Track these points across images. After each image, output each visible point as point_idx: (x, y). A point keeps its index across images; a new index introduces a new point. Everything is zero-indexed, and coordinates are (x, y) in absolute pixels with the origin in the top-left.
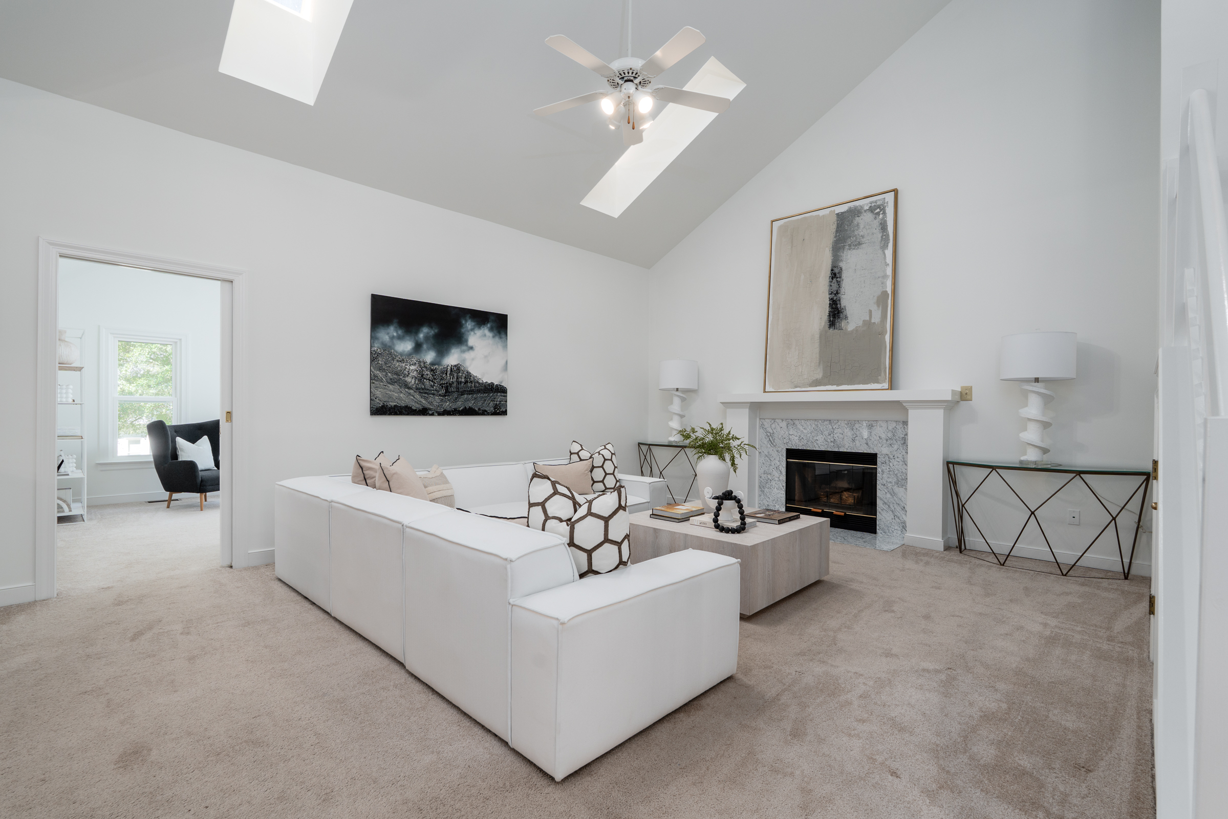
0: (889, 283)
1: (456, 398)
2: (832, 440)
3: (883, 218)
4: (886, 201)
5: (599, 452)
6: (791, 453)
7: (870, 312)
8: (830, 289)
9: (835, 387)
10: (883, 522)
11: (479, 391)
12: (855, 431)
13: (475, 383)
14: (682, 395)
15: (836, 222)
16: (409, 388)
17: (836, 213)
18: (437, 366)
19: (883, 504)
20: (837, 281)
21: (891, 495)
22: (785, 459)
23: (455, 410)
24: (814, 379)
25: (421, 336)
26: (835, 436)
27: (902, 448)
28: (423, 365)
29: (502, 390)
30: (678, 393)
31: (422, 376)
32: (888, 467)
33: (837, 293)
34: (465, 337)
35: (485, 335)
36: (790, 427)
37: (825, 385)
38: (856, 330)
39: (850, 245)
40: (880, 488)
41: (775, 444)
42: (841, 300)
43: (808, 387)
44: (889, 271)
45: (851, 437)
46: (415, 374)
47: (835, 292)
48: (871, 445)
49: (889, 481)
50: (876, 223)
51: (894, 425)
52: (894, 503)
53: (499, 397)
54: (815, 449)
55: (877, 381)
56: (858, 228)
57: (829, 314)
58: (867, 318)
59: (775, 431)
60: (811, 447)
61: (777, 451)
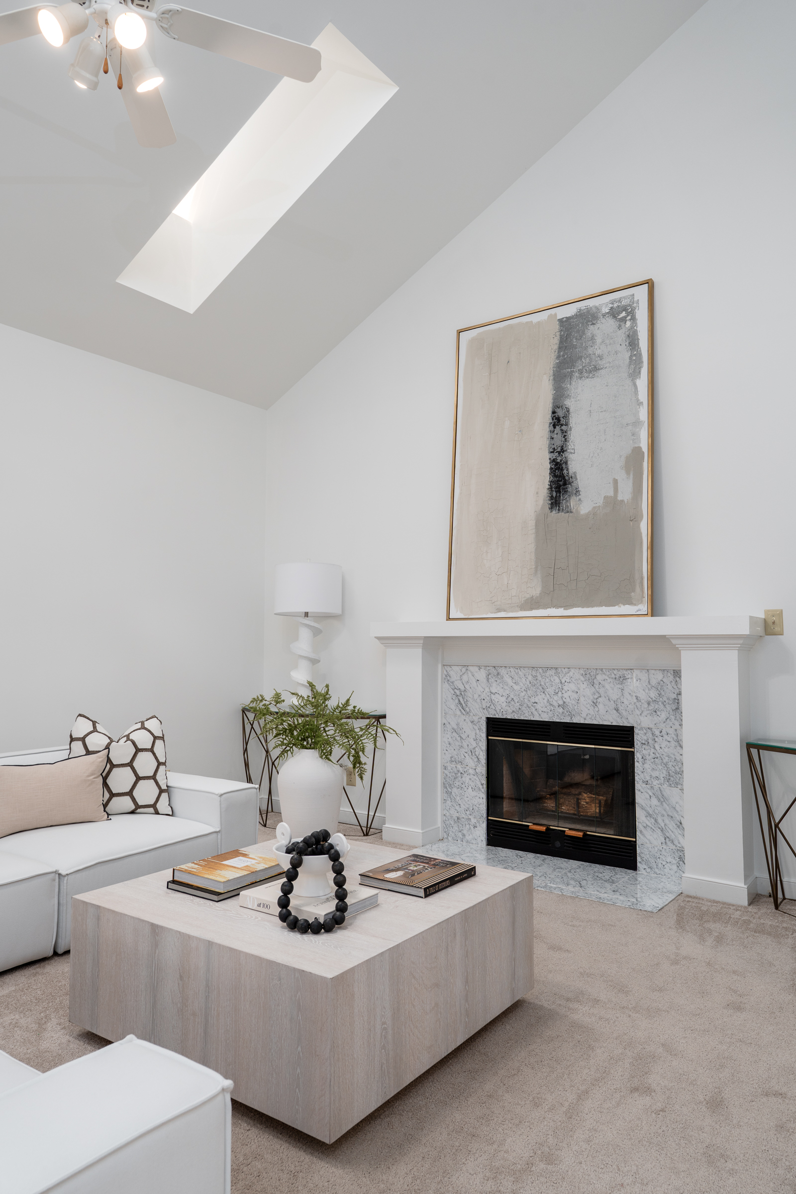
0: (644, 435)
2: (561, 702)
3: (632, 327)
4: (636, 299)
5: (128, 736)
6: (495, 726)
7: (616, 482)
8: (551, 444)
9: (561, 612)
10: (648, 848)
12: (597, 687)
14: (316, 625)
15: (558, 334)
17: (558, 318)
19: (646, 817)
20: (562, 430)
21: (659, 800)
22: (484, 735)
24: (528, 596)
26: (566, 695)
27: (673, 717)
30: (307, 621)
32: (653, 750)
33: (563, 450)
36: (493, 680)
37: (545, 607)
38: (594, 512)
39: (581, 371)
40: (640, 788)
41: (467, 709)
42: (569, 462)
43: (517, 611)
44: (643, 414)
45: (592, 698)
47: (559, 450)
48: (624, 712)
49: (654, 775)
50: (621, 335)
51: (660, 676)
52: (663, 816)
54: (532, 719)
55: (629, 602)
56: (593, 343)
57: (550, 485)
58: (611, 494)
59: (467, 687)
60: (526, 715)
61: (472, 722)
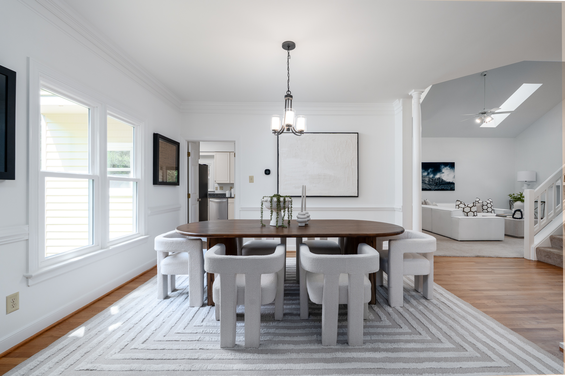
1: (439, 186)
5: (486, 201)
11: (446, 184)
13: (444, 182)
14: (528, 183)
16: (426, 184)
18: (433, 178)
23: (439, 189)
25: (429, 171)
28: (429, 178)
29: (453, 184)
30: (526, 183)
31: (430, 181)
34: (441, 170)
35: (447, 169)
46: (428, 180)
53: (452, 186)
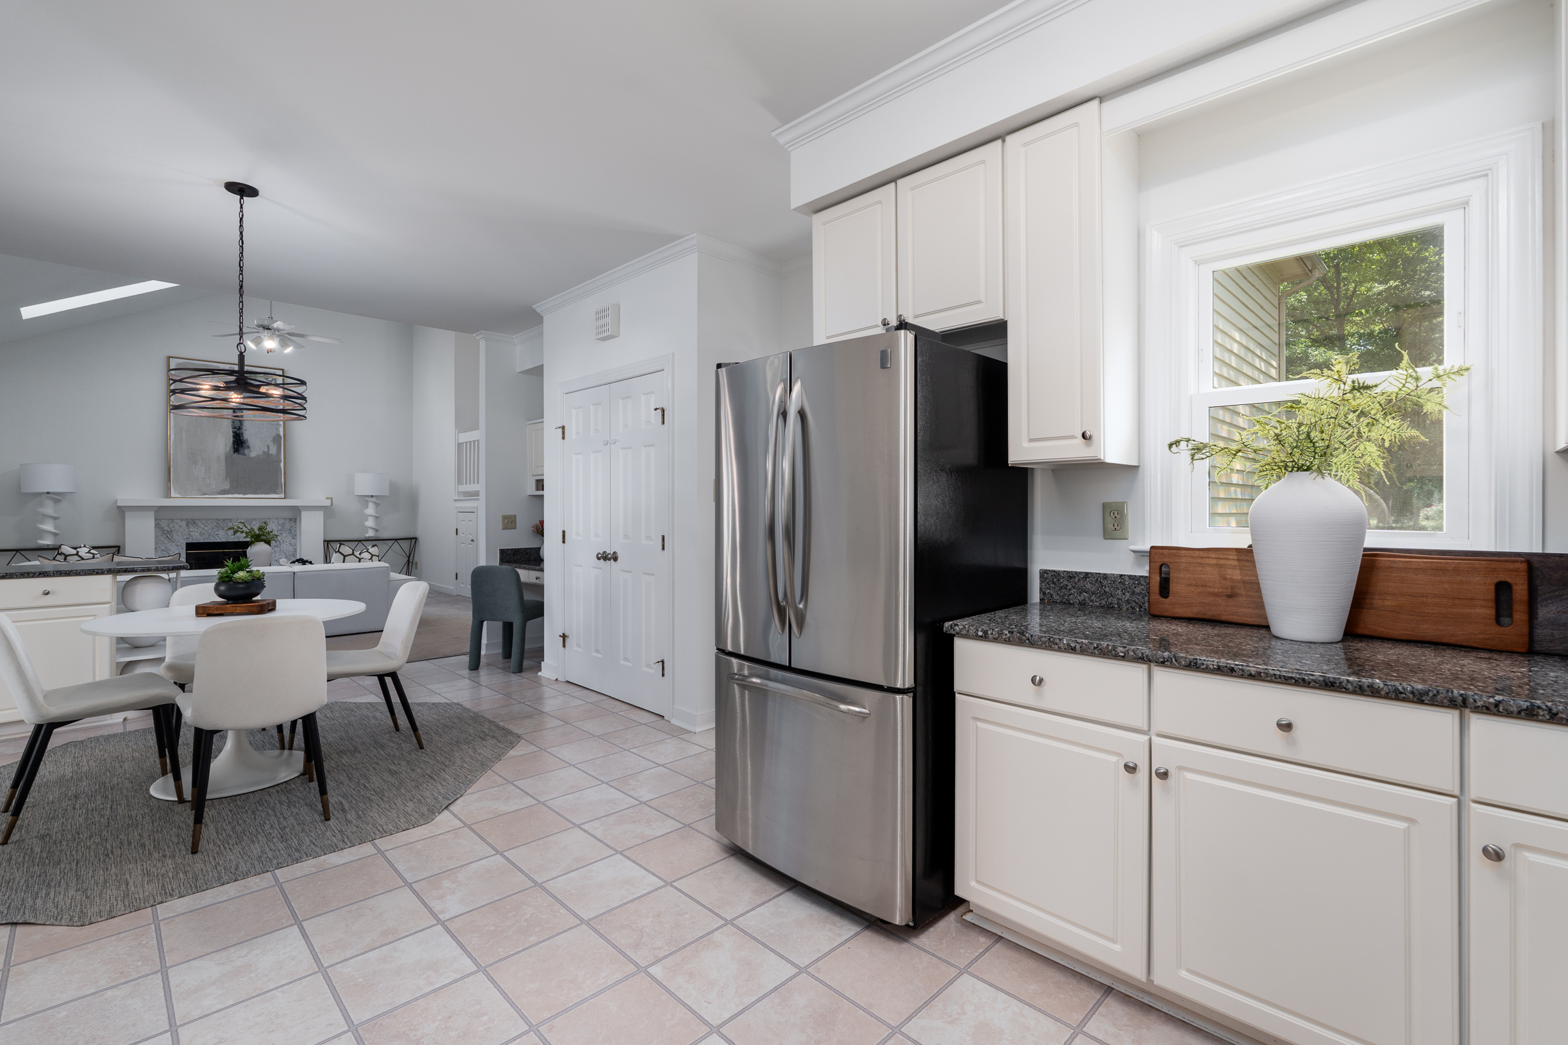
0: (281, 430)
6: (190, 545)
7: (268, 446)
8: (232, 425)
9: (241, 496)
22: (185, 551)
24: (222, 489)
27: (289, 536)
30: (50, 497)
33: (240, 428)
36: (190, 526)
37: (233, 494)
38: (258, 457)
41: (172, 540)
42: (243, 434)
43: (216, 495)
47: (238, 428)
51: (283, 521)
55: (274, 493)
57: (233, 443)
58: (266, 450)
59: (173, 529)
60: (212, 540)
61: (177, 545)
